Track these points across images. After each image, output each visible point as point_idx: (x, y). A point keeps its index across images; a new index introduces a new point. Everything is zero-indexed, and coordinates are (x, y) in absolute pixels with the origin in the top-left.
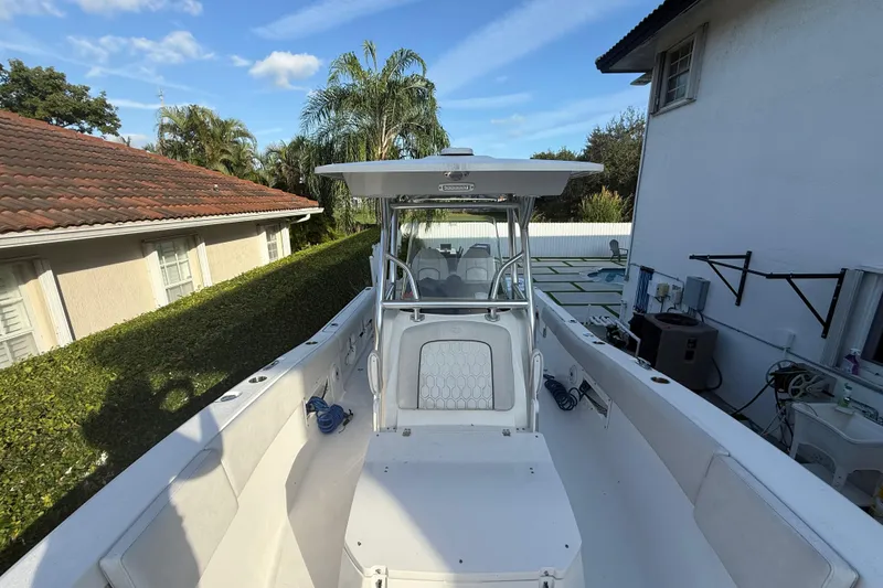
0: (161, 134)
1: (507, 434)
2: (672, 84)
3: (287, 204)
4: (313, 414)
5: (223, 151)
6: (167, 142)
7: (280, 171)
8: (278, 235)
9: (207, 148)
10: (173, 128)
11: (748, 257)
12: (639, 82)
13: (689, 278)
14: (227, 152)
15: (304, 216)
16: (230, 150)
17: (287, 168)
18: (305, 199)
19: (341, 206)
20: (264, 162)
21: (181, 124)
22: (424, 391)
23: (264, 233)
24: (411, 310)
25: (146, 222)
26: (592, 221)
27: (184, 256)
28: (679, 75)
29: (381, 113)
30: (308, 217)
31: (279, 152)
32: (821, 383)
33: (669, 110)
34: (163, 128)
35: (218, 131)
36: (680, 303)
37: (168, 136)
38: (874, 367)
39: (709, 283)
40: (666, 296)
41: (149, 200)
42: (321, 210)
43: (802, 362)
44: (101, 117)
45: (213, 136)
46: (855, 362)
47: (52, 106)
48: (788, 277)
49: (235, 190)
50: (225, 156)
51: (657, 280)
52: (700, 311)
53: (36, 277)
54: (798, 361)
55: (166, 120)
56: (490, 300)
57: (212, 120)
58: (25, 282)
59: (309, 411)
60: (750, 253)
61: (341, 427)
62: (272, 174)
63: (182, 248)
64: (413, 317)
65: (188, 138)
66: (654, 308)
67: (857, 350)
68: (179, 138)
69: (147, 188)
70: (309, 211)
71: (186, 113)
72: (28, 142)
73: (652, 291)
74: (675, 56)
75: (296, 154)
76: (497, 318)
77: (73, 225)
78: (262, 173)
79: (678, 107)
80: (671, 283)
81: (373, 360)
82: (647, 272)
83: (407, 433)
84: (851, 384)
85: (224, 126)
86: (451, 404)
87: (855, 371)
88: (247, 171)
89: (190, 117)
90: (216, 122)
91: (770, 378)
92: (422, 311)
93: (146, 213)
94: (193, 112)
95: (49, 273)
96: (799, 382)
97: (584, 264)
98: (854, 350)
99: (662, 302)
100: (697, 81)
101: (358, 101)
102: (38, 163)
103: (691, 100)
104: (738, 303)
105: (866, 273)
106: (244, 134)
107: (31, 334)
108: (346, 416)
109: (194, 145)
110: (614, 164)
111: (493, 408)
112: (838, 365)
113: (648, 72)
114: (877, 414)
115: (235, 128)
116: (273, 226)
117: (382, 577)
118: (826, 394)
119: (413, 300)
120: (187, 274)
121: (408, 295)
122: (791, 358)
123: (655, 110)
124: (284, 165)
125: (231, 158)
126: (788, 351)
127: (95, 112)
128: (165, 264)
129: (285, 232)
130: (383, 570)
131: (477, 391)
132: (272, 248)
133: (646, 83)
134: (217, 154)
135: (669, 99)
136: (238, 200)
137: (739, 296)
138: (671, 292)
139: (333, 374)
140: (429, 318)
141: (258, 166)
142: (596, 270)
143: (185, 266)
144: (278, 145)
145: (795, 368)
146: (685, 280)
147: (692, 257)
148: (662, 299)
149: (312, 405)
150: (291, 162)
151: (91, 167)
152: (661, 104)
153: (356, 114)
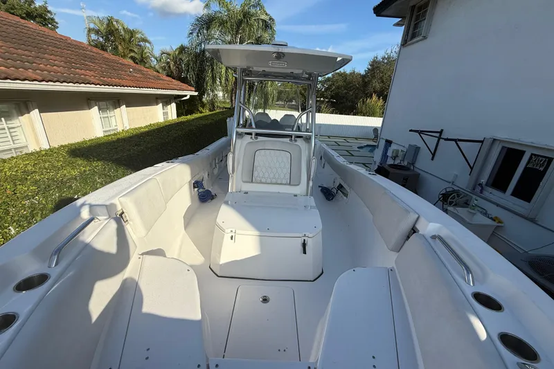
0: (89, 35)
1: (296, 196)
2: (416, 26)
3: (175, 87)
4: (196, 189)
5: (132, 51)
6: (92, 41)
7: (169, 67)
8: (169, 107)
9: (120, 47)
10: (97, 32)
11: (441, 132)
12: (397, 24)
13: (410, 145)
14: (134, 51)
15: (186, 96)
16: (136, 50)
17: (174, 65)
18: (187, 85)
19: (208, 94)
20: (159, 61)
21: (102, 28)
22: (255, 174)
23: (161, 104)
24: (250, 134)
25: (93, 86)
26: (364, 116)
27: (112, 112)
28: (421, 21)
29: (237, 33)
30: (188, 97)
31: (169, 54)
32: (464, 199)
33: (413, 43)
34: (90, 30)
35: (127, 37)
36: (403, 160)
37: (93, 37)
38: (490, 190)
39: (420, 148)
40: (397, 156)
41: (92, 73)
42: (196, 94)
43: (458, 189)
44: (45, 19)
45: (124, 40)
46: (482, 187)
47: (12, 9)
48: (455, 140)
49: (143, 74)
50: (132, 54)
51: (393, 147)
52: (413, 164)
53: (29, 113)
54: (456, 188)
55: (92, 26)
56: (292, 131)
57: (124, 28)
58: (22, 115)
59: (194, 187)
60: (442, 130)
61: (210, 201)
62: (164, 68)
63: (111, 107)
64: (252, 138)
65: (107, 39)
66: (390, 161)
67: (483, 181)
68: (101, 39)
69: (90, 66)
70: (189, 93)
71: (106, 22)
72: (11, 29)
73: (390, 153)
74: (420, 9)
75: (180, 56)
76: (296, 141)
77: (51, 81)
78: (157, 67)
79: (417, 42)
80: (400, 148)
81: (230, 156)
82: (389, 143)
83: (246, 193)
84: (478, 198)
85: (132, 33)
86: (269, 181)
87: (481, 192)
88: (147, 65)
89: (108, 25)
90: (126, 30)
91: (441, 196)
92: (257, 135)
93: (92, 80)
94: (110, 21)
95: (37, 110)
96: (453, 198)
97: (356, 141)
98: (482, 181)
99: (394, 160)
100: (430, 25)
101: (222, 23)
102: (21, 42)
103: (425, 38)
104: (432, 159)
105: (494, 140)
106: (145, 40)
107: (27, 146)
108: (213, 196)
109: (111, 45)
110: (383, 82)
111: (290, 184)
112: (474, 189)
113: (403, 18)
114: (486, 212)
115: (139, 36)
116: (166, 100)
117: (233, 234)
118: (466, 204)
119: (253, 129)
120: (114, 124)
121: (250, 126)
122: (453, 187)
123: (405, 43)
124: (172, 64)
125: (136, 56)
126: (453, 183)
127: (41, 16)
128: (102, 116)
129: (174, 105)
130: (234, 231)
131: (282, 176)
132: (165, 114)
133: (402, 25)
134: (127, 52)
135: (414, 36)
136: (145, 80)
137: (434, 155)
138: (400, 154)
139: (207, 174)
140: (260, 138)
141: (154, 63)
142: (362, 145)
143: (113, 119)
144: (168, 49)
145: (454, 191)
146: (407, 146)
147: (411, 131)
148: (394, 158)
149: (197, 184)
150: (177, 61)
151: (54, 49)
152: (408, 39)
153: (221, 31)
